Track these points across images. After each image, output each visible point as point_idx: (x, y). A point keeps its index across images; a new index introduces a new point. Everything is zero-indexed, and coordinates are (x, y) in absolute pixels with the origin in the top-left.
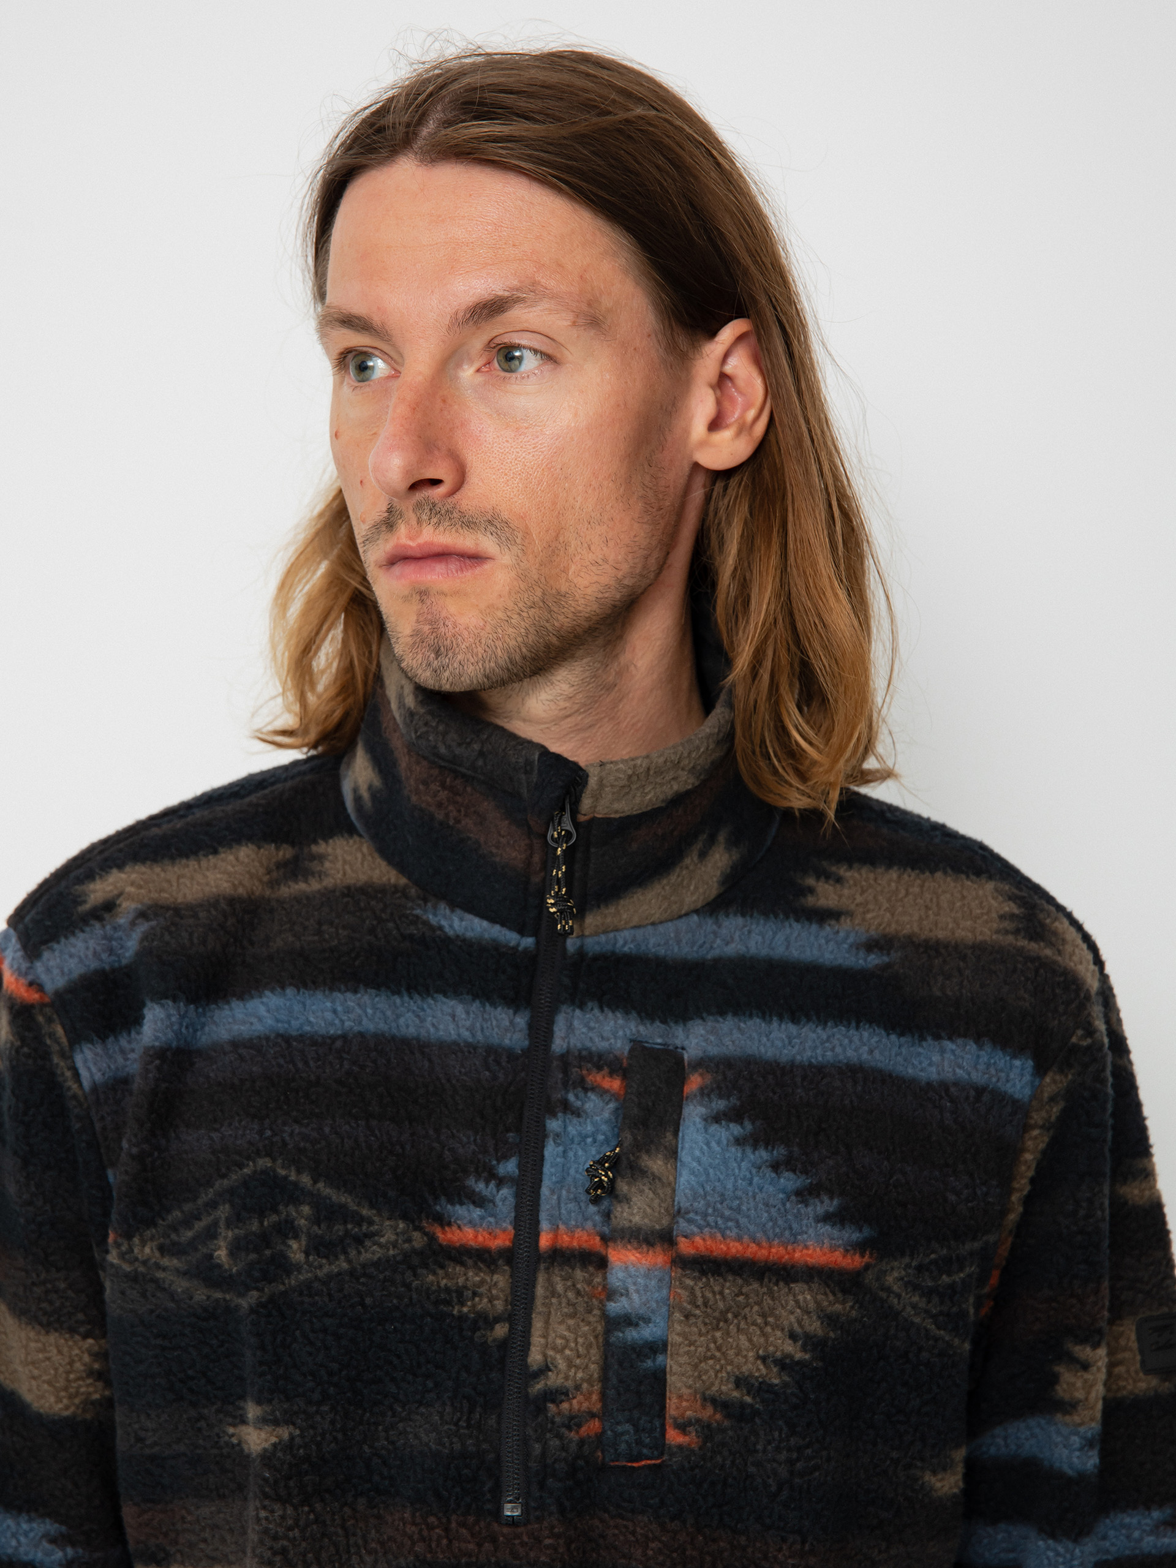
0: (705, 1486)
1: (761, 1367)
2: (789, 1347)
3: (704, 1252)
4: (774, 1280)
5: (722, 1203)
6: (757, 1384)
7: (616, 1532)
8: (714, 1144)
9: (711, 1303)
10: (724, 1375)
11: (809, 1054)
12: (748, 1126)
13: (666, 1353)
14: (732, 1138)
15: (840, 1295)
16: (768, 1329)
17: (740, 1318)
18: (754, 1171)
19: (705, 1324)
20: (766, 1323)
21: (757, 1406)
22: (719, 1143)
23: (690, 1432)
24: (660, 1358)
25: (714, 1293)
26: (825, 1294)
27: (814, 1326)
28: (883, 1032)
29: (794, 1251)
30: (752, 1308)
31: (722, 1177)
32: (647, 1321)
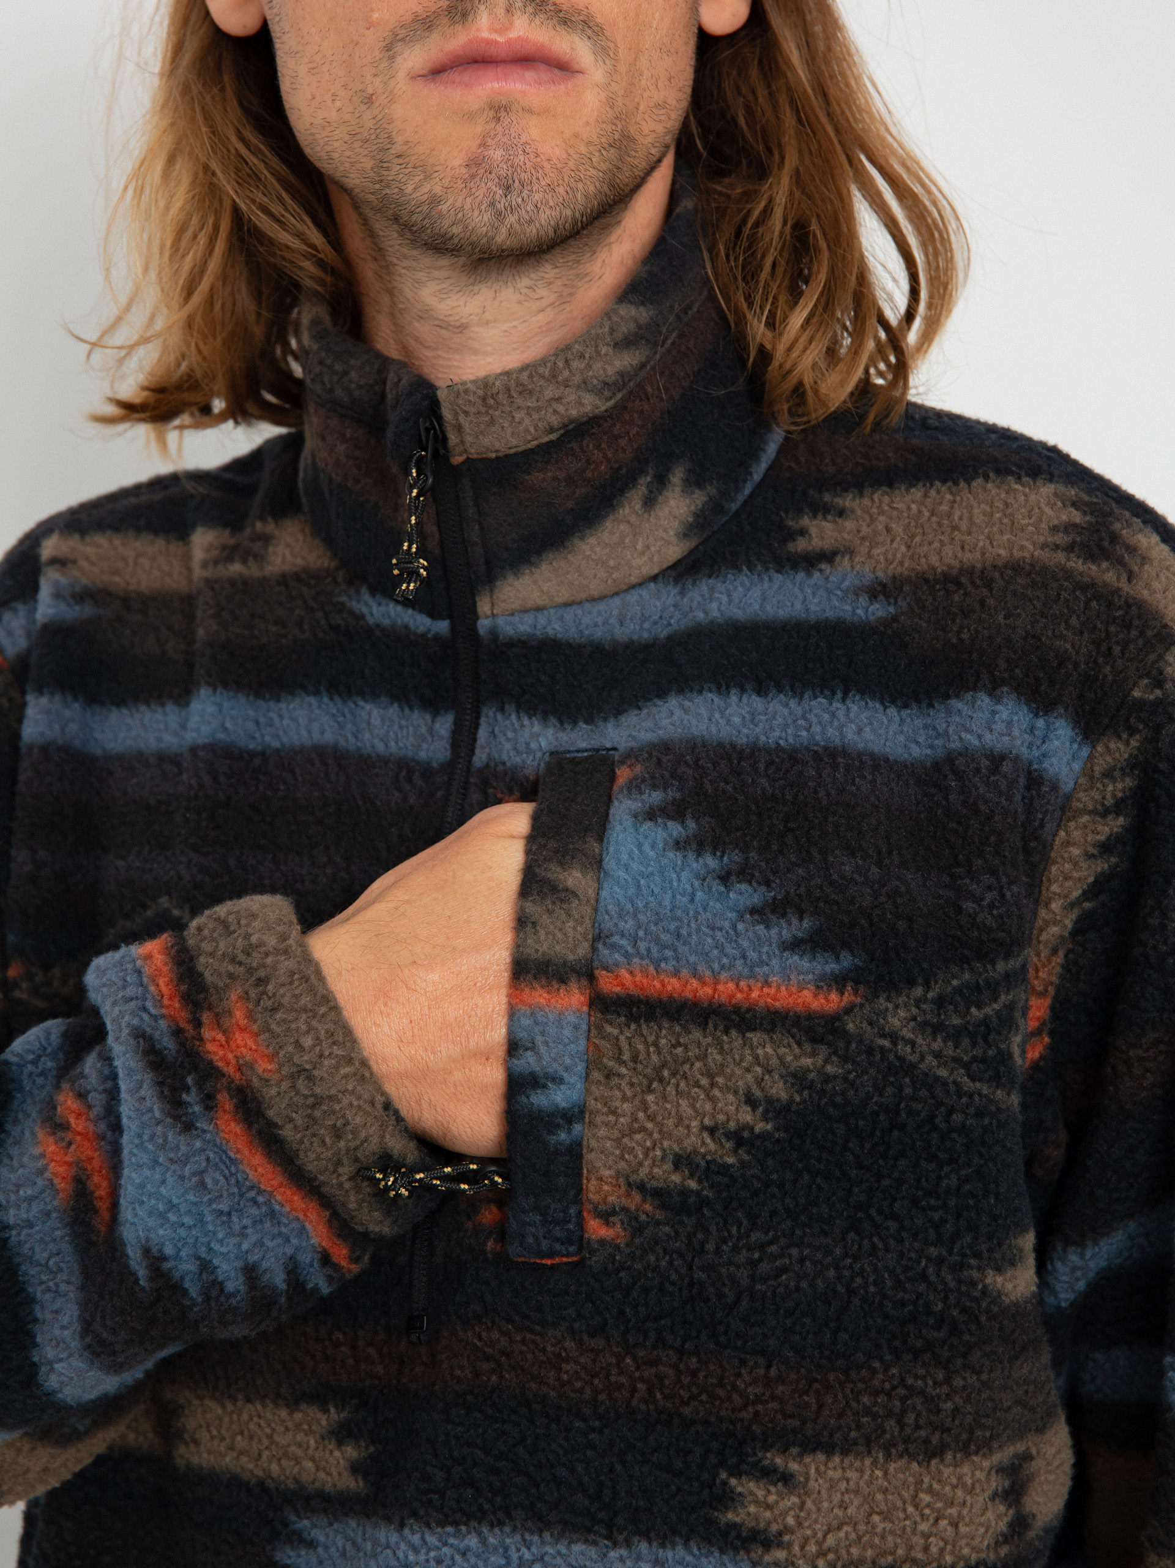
0: (635, 1294)
1: (708, 1141)
2: (747, 1116)
3: (633, 991)
4: (721, 1027)
5: (656, 924)
6: (703, 1164)
7: (524, 1348)
8: (647, 848)
9: (641, 1057)
10: (658, 1153)
11: (777, 734)
12: (692, 824)
13: (584, 1123)
14: (670, 841)
15: (808, 1047)
16: (716, 1092)
17: (678, 1077)
18: (697, 883)
19: (632, 1085)
20: (713, 1085)
21: (705, 1193)
22: (653, 846)
23: (614, 1224)
24: (577, 1128)
25: (646, 1043)
26: (789, 1046)
27: (779, 1090)
28: (878, 705)
29: (750, 989)
30: (692, 1065)
31: (657, 890)
32: (558, 1080)
